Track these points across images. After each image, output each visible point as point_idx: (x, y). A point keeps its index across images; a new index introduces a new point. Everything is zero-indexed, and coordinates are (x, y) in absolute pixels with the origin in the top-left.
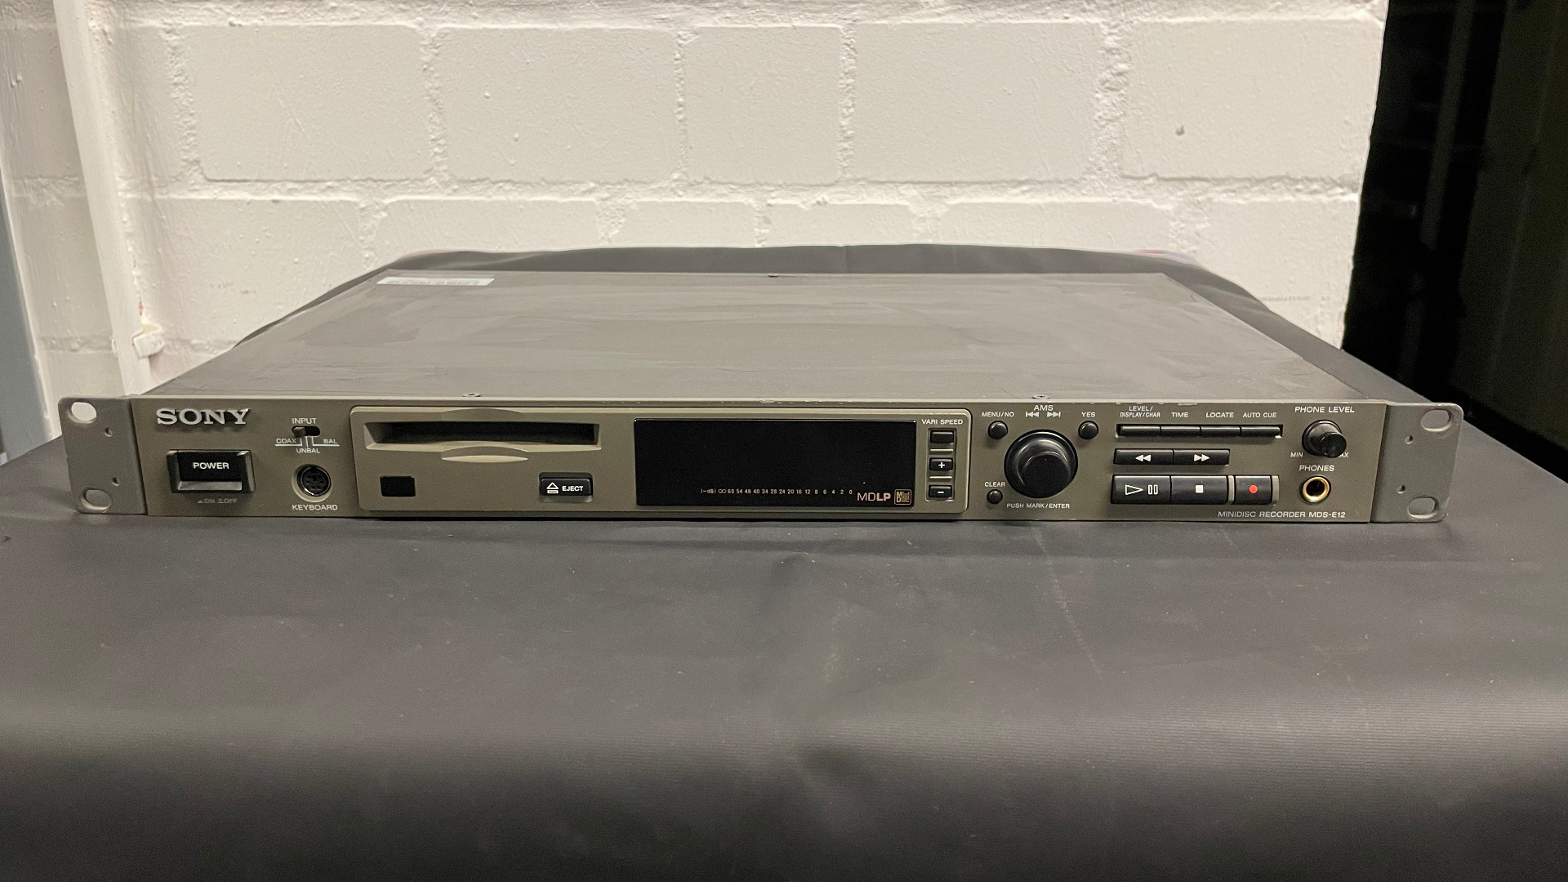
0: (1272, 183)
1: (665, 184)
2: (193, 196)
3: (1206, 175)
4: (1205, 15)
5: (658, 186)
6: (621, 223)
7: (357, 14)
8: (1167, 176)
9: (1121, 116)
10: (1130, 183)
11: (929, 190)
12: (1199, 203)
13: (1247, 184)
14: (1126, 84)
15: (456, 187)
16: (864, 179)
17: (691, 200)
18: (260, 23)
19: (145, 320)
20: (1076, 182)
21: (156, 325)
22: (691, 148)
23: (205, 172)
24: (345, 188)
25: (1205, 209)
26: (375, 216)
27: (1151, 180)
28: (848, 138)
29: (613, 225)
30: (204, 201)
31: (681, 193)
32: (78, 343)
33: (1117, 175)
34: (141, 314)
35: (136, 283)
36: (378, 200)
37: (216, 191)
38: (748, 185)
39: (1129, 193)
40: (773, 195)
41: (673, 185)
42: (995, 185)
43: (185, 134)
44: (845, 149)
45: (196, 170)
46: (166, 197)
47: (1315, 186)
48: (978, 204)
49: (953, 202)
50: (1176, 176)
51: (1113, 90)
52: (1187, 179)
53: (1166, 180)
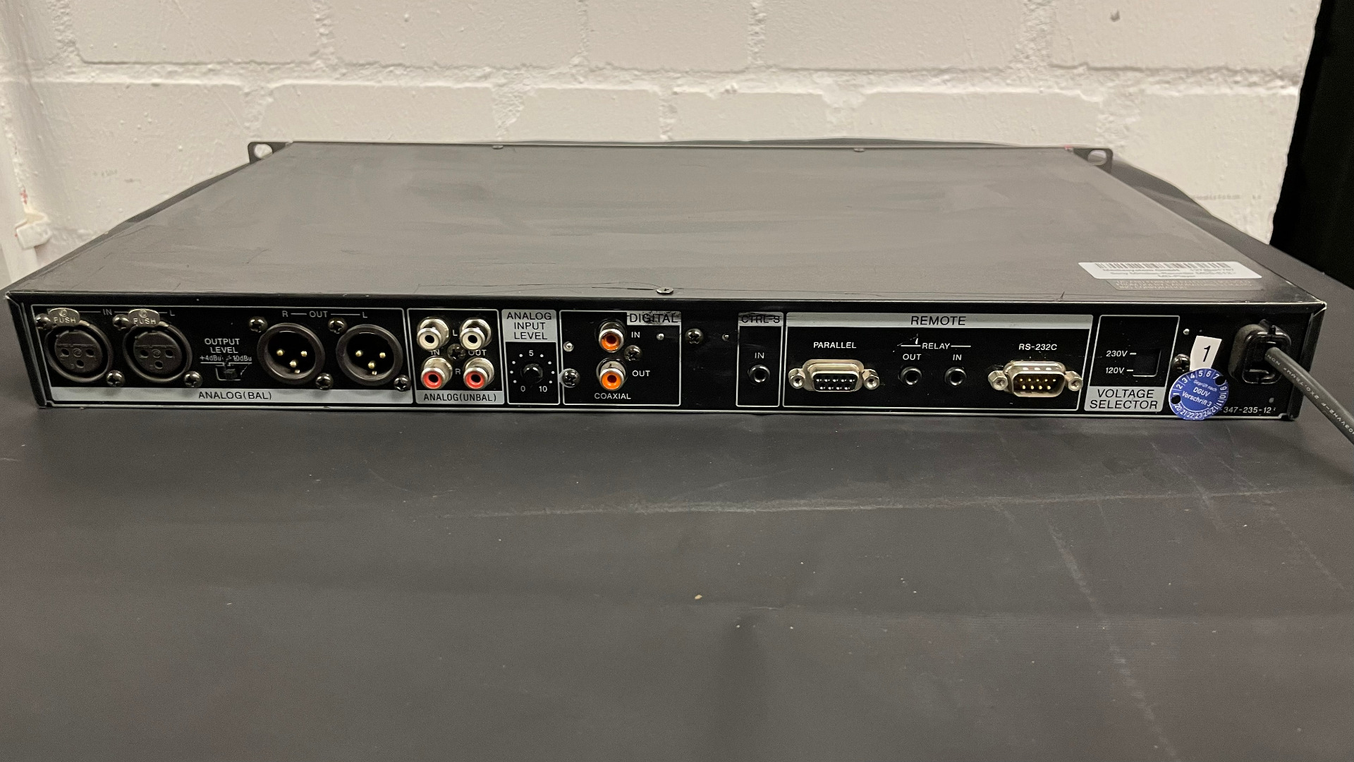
0: (1209, 73)
1: (564, 69)
2: (70, 79)
3: (1139, 65)
5: (557, 71)
6: (518, 111)
8: (1098, 65)
10: (1059, 72)
11: (845, 78)
12: (1130, 94)
13: (1183, 75)
15: (344, 71)
16: (775, 66)
17: (592, 87)
20: (1001, 71)
21: (42, 214)
22: (592, 31)
23: (82, 53)
24: (227, 71)
25: (1136, 101)
26: (261, 102)
27: (1081, 70)
28: (760, 21)
29: (510, 113)
30: (82, 84)
31: (582, 79)
33: (1045, 64)
34: (25, 202)
35: (17, 171)
36: (263, 84)
37: (93, 74)
38: (654, 71)
39: (1057, 83)
40: (679, 82)
41: (574, 71)
42: (914, 74)
43: (59, 14)
44: (757, 33)
45: (72, 52)
46: (42, 80)
47: (1255, 78)
48: (897, 94)
49: (870, 91)
50: (1107, 65)
52: (1120, 69)
53: (1097, 69)
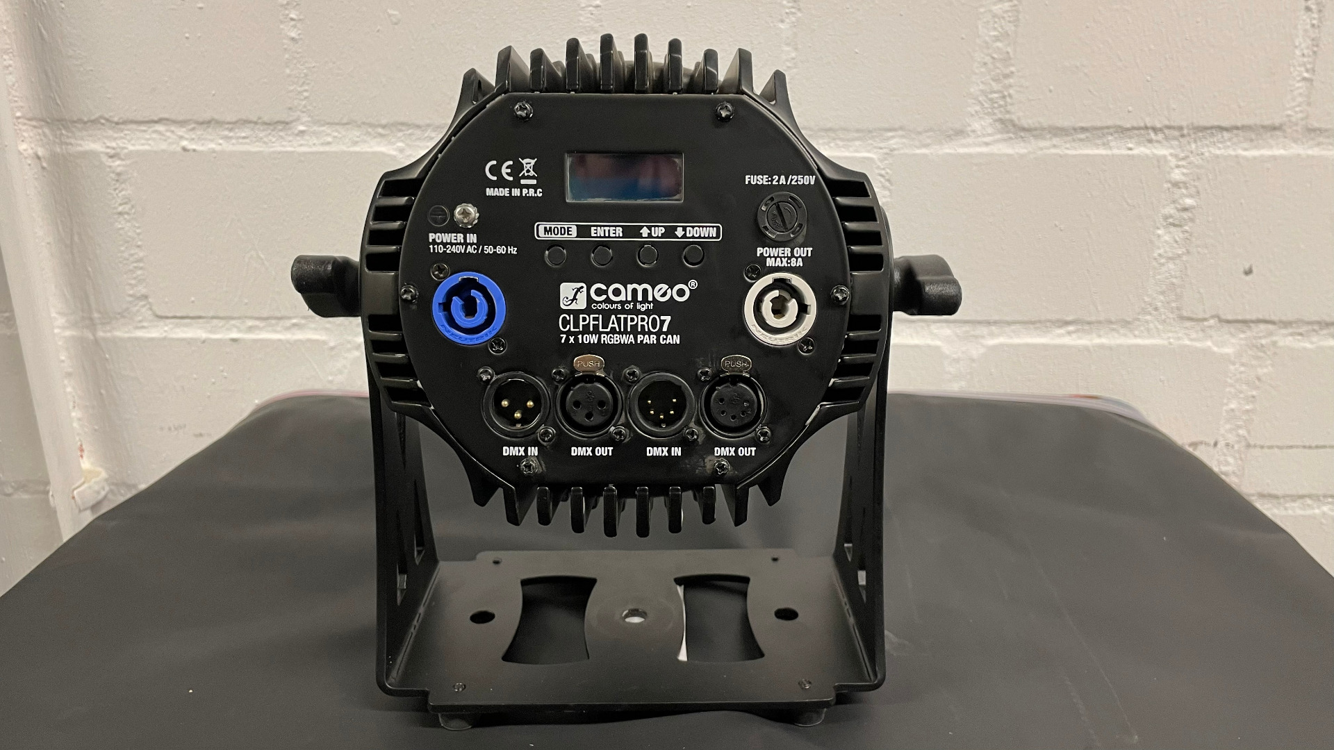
2: (140, 334)
3: (1273, 318)
4: (1284, 147)
7: (329, 139)
8: (1230, 317)
9: (1183, 254)
10: (1188, 324)
11: (964, 329)
12: (1262, 346)
13: (1316, 327)
14: (1192, 220)
18: (218, 148)
19: (86, 464)
20: (1128, 323)
21: (100, 469)
23: (155, 308)
24: (313, 326)
25: (1269, 353)
26: (346, 355)
27: (1212, 322)
30: (152, 339)
32: (12, 487)
33: (1174, 316)
34: (82, 456)
35: (75, 425)
36: (349, 338)
37: (166, 328)
39: (1187, 335)
42: (1038, 325)
43: (131, 267)
45: (144, 306)
46: (109, 335)
48: (1019, 345)
49: (992, 342)
50: (1240, 318)
51: (1174, 225)
52: (1253, 322)
53: (1228, 322)
